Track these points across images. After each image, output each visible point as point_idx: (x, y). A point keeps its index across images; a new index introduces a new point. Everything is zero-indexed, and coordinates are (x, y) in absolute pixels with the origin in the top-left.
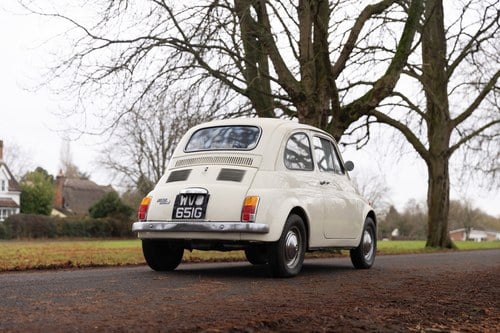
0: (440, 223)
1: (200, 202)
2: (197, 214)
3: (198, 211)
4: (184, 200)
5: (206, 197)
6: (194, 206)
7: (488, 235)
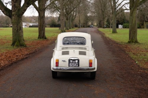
0: (43, 31)
1: (77, 61)
2: (77, 65)
3: (77, 64)
4: (71, 61)
5: (78, 60)
6: (75, 63)
7: (27, 24)
